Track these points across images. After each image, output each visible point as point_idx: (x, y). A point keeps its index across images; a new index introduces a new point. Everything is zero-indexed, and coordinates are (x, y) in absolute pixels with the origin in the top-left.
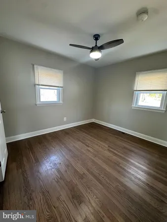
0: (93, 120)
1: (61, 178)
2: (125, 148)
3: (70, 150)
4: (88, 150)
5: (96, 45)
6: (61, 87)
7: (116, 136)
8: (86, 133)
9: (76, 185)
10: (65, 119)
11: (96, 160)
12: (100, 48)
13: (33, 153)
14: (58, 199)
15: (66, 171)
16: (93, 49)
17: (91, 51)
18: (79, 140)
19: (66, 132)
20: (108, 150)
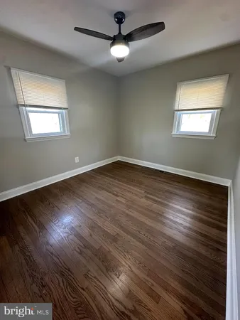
0: (119, 158)
1: (85, 247)
2: (167, 191)
3: (92, 205)
4: (117, 200)
5: (120, 33)
6: (65, 109)
7: (153, 177)
8: (111, 177)
9: (109, 252)
10: (77, 160)
11: (130, 213)
12: (127, 39)
13: (33, 217)
14: (86, 276)
15: (91, 235)
16: (115, 40)
17: (113, 44)
18: (103, 189)
19: (81, 179)
20: (146, 197)
